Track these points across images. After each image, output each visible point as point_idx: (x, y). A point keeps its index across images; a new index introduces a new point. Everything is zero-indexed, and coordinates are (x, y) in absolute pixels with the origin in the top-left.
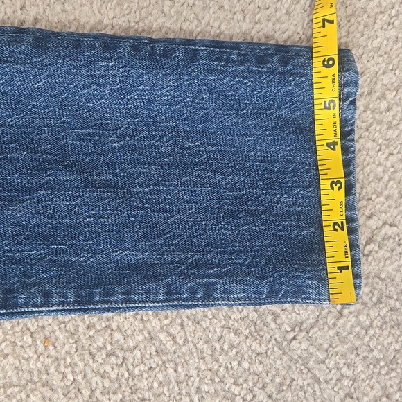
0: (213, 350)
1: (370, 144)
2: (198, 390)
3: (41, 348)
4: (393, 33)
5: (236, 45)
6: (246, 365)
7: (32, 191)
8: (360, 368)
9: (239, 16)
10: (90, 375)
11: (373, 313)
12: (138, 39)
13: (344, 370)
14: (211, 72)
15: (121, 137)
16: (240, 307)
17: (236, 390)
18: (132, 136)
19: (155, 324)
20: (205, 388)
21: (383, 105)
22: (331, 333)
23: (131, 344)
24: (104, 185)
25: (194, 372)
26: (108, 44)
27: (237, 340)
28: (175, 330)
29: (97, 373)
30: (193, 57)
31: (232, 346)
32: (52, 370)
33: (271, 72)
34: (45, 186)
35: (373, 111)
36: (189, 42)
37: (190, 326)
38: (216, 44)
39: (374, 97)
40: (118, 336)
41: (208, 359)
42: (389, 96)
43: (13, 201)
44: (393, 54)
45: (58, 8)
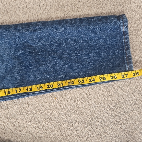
0: (97, 96)
1: (133, 36)
2: (95, 106)
3: (54, 100)
4: (136, 4)
6: (106, 99)
7: (46, 61)
8: (138, 96)
9: (93, 8)
10: (67, 105)
11: (139, 82)
12: (67, 20)
13: (134, 97)
14: (87, 25)
15: (66, 45)
16: (103, 84)
17: (105, 105)
18: (69, 44)
19: (81, 91)
20: (96, 106)
21: (136, 25)
22: (128, 88)
23: (76, 96)
24: (64, 57)
25: (93, 102)
26: (60, 22)
27: (103, 93)
28: (87, 92)
29: (68, 105)
30: (82, 22)
31: (102, 94)
32: (58, 105)
33: (103, 23)
34: (49, 60)
35: (133, 27)
36: (81, 19)
37: (90, 90)
39: (133, 23)
40: (72, 95)
41: (96, 98)
42: (137, 22)
43: (42, 64)
44: (137, 10)
45: (46, 14)
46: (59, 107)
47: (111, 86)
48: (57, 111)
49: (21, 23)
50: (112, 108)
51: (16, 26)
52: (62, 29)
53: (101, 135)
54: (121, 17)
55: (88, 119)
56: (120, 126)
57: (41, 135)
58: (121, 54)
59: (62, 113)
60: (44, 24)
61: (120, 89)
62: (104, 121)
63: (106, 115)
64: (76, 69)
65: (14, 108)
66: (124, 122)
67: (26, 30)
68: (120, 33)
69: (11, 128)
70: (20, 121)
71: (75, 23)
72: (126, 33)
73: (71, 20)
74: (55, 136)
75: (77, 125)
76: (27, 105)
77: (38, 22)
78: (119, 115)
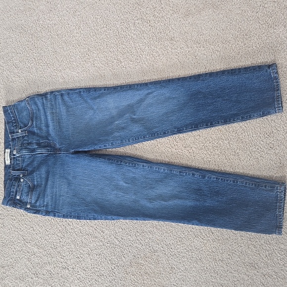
0: (254, 128)
3: (220, 132)
5: (249, 67)
6: (262, 130)
7: (213, 103)
12: (229, 70)
14: (244, 74)
15: (229, 89)
16: (259, 118)
17: (261, 135)
18: (231, 89)
19: (241, 124)
20: (254, 136)
22: (280, 120)
23: (237, 129)
24: (227, 99)
25: (251, 133)
26: (223, 72)
27: (259, 125)
28: (246, 125)
29: (231, 136)
30: (240, 71)
33: (257, 71)
34: (215, 102)
36: (239, 69)
37: (248, 124)
38: (245, 68)
40: (234, 128)
41: (254, 130)
43: (209, 106)
45: (212, 66)
46: (224, 138)
47: (266, 120)
48: (222, 140)
49: (193, 75)
50: (267, 137)
51: (190, 77)
52: (225, 78)
53: (258, 159)
54: (272, 66)
55: (247, 146)
56: (274, 151)
57: (210, 160)
58: (272, 94)
59: (226, 142)
60: (211, 74)
61: (273, 122)
62: (260, 147)
63: (261, 142)
64: (236, 108)
65: (189, 139)
66: (277, 147)
67: (198, 81)
68: (272, 78)
69: (187, 154)
70: (194, 149)
71: (235, 72)
72: (276, 78)
73: (232, 70)
74: (221, 160)
75: (238, 151)
76: (199, 137)
77: (207, 74)
78: (273, 142)
